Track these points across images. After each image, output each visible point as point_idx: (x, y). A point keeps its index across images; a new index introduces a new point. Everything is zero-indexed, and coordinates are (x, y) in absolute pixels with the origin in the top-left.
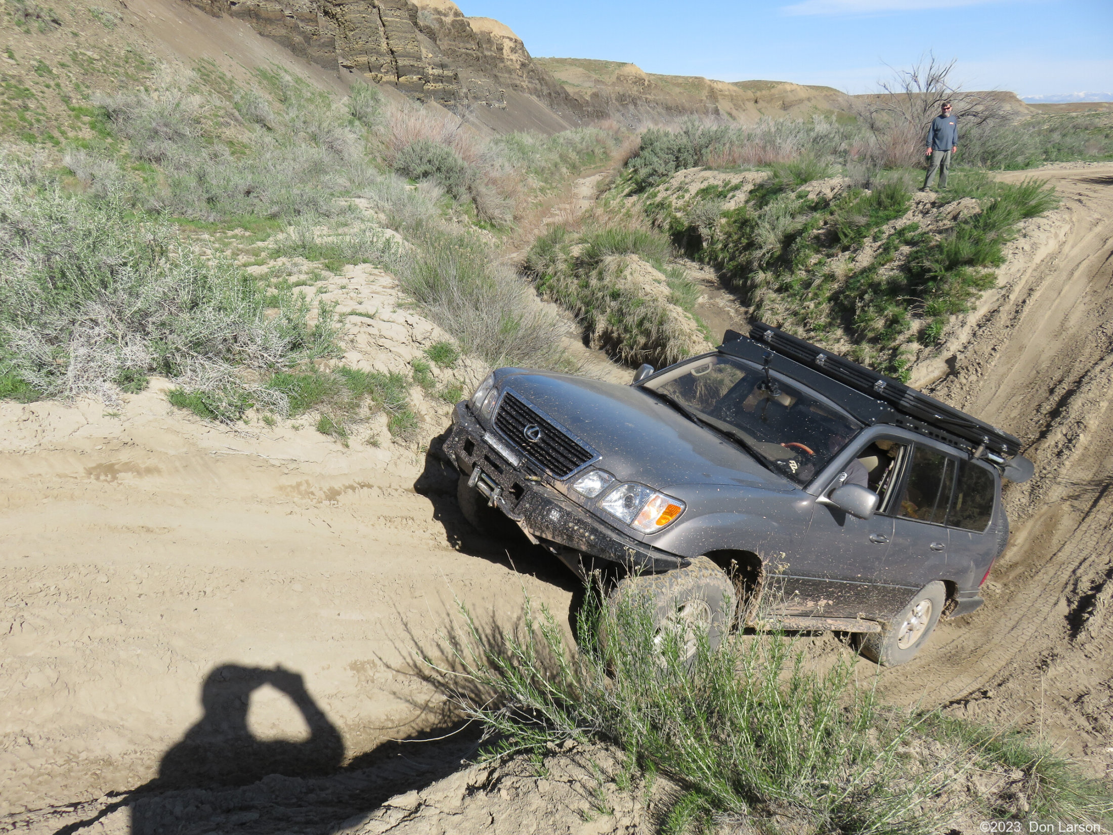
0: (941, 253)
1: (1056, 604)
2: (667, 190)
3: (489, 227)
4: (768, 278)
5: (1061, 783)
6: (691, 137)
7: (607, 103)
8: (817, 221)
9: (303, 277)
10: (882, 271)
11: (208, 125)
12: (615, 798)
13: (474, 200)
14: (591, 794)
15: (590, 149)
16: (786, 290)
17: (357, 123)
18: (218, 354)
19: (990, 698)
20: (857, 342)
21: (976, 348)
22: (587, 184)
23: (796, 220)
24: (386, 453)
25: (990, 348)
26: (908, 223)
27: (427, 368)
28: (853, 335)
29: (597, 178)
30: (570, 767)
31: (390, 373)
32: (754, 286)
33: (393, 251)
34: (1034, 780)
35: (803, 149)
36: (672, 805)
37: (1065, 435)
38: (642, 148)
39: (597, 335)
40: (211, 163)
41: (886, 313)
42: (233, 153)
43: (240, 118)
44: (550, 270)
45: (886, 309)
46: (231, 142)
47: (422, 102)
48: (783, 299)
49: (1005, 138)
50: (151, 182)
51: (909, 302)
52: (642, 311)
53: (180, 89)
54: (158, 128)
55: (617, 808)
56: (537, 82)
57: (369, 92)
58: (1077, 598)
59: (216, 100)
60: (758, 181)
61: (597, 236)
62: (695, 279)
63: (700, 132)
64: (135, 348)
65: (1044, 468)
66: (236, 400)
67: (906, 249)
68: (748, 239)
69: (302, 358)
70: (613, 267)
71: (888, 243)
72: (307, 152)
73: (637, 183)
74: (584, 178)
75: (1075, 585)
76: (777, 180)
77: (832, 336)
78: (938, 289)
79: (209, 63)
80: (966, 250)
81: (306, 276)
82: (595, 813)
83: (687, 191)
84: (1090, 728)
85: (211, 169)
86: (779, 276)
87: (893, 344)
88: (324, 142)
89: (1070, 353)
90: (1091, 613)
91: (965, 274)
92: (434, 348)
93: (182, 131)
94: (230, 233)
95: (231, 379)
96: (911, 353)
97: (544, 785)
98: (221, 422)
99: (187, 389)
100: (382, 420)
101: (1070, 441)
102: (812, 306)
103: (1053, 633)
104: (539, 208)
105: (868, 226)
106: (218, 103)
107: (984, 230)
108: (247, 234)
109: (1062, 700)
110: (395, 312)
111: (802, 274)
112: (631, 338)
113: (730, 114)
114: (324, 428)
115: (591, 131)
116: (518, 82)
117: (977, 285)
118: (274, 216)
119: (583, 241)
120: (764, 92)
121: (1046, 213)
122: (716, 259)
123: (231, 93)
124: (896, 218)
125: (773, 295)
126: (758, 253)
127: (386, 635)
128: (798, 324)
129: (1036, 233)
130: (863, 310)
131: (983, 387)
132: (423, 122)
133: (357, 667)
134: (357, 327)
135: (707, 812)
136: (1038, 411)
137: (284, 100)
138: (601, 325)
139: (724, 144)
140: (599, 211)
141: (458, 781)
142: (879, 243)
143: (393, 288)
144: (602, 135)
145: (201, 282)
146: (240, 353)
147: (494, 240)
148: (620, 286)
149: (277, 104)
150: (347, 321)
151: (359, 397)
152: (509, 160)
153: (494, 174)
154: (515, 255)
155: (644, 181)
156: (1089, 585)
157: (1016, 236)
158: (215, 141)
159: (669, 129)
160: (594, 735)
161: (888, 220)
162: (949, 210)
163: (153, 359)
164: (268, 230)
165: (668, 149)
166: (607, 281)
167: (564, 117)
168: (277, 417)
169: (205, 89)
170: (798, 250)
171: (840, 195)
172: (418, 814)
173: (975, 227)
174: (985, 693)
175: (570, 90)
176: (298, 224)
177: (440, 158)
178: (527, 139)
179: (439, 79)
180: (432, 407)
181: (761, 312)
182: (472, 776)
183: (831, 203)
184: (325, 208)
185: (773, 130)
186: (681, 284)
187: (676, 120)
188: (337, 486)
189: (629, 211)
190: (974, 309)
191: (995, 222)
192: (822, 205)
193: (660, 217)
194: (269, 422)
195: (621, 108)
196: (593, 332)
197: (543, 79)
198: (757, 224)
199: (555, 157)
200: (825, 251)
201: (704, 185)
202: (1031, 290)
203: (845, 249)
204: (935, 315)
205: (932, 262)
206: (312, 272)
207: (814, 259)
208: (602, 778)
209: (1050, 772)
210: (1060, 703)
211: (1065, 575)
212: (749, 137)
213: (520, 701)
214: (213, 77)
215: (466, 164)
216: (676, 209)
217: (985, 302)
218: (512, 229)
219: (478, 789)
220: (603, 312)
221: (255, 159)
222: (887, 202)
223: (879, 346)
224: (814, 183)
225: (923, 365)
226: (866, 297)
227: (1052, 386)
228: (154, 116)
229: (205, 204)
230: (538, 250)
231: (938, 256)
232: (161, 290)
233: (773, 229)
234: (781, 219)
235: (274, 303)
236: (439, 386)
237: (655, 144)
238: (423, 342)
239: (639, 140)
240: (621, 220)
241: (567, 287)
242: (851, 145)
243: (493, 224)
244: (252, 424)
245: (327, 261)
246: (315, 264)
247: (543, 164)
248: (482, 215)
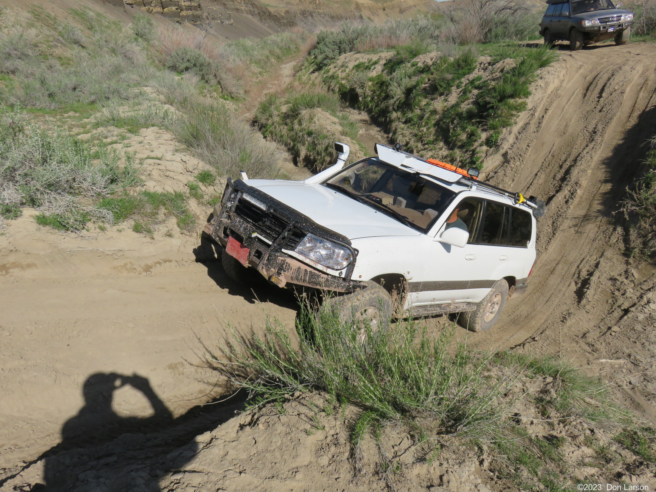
0: (495, 92)
1: (569, 285)
2: (335, 67)
3: (230, 99)
4: (399, 116)
5: (573, 381)
6: (347, 34)
7: (295, 17)
8: (424, 79)
9: (115, 138)
10: (463, 105)
11: (43, 47)
12: (325, 420)
13: (219, 83)
14: (311, 420)
15: (287, 46)
16: (410, 122)
17: (140, 40)
18: (64, 190)
19: (536, 341)
20: (452, 149)
21: (518, 146)
22: (288, 68)
23: (412, 80)
24: (177, 241)
25: (526, 146)
26: (476, 76)
27: (198, 187)
28: (449, 145)
29: (293, 63)
30: (298, 406)
31: (175, 192)
32: (391, 121)
33: (170, 118)
34: (559, 382)
35: (413, 36)
36: (358, 420)
37: (570, 191)
38: (318, 43)
39: (301, 158)
40: (49, 72)
41: (467, 130)
42: (62, 65)
43: (63, 41)
44: (270, 122)
45: (467, 128)
46: (60, 57)
47: (180, 23)
48: (408, 127)
49: (527, 21)
50: (10, 87)
51: (479, 123)
52: (326, 142)
53: (21, 26)
54: (10, 52)
55: (326, 425)
56: (251, 6)
57: (145, 19)
58: (580, 281)
59: (46, 31)
60: (388, 58)
61: (296, 99)
62: (357, 120)
63: (351, 30)
64: (9, 192)
65: (559, 211)
66: (79, 218)
67: (476, 92)
68: (385, 93)
69: (118, 188)
70: (307, 117)
71: (465, 89)
72: (111, 60)
73: (317, 65)
74: (285, 64)
75: (579, 274)
76: (399, 56)
77: (437, 147)
78: (495, 114)
79: (39, 7)
80: (509, 89)
81: (117, 138)
82: (314, 430)
83: (347, 67)
84: (590, 350)
85: (48, 76)
86: (405, 114)
87: (472, 148)
88: (120, 53)
89: (570, 144)
90: (588, 288)
91: (509, 104)
92: (201, 174)
93: (27, 53)
94: (66, 115)
95: (74, 205)
96: (482, 152)
97: (284, 419)
98: (72, 232)
99: (47, 214)
100: (173, 221)
101: (572, 194)
102: (425, 130)
103: (569, 302)
104: (260, 84)
105: (453, 80)
106: (48, 33)
107: (518, 77)
108: (77, 115)
109: (574, 337)
110: (174, 155)
111: (418, 112)
112: (321, 158)
113: (369, 18)
114: (137, 229)
115: (286, 35)
116: (238, 7)
117: (517, 109)
118: (93, 102)
119: (287, 102)
120: (388, 3)
121: (552, 64)
122: (368, 107)
123: (56, 26)
124: (469, 73)
125: (403, 126)
126: (392, 101)
127: (188, 346)
128: (418, 141)
129: (547, 76)
130: (454, 130)
131: (524, 167)
132: (181, 36)
133: (172, 367)
134: (152, 166)
135: (378, 420)
136: (554, 179)
137: (91, 28)
138: (303, 152)
139: (367, 37)
140: (296, 83)
141: (233, 424)
142: (460, 89)
143: (172, 140)
144: (294, 36)
145: (47, 146)
146: (78, 189)
147: (234, 106)
148: (312, 128)
149: (88, 31)
150: (145, 163)
151: (157, 208)
152: (238, 57)
153: (229, 66)
154: (247, 115)
155: (321, 63)
156: (586, 273)
157: (536, 78)
158: (50, 57)
159: (333, 30)
160: (312, 387)
161: (465, 75)
162: (498, 66)
163: (23, 197)
164: (91, 112)
165: (334, 42)
166: (304, 126)
167: (269, 27)
168: (107, 226)
169: (39, 24)
170: (414, 97)
171: (436, 62)
172: (212, 444)
173: (513, 75)
174: (534, 339)
175: (271, 10)
176: (108, 106)
177: (194, 58)
178: (248, 43)
179: (189, 8)
180: (203, 210)
181: (396, 136)
182: (243, 419)
183: (431, 68)
184: (125, 94)
185: (394, 26)
186: (348, 123)
187: (337, 24)
188: (150, 263)
189: (313, 82)
190: (516, 123)
191: (524, 71)
192: (426, 69)
193: (333, 85)
194: (102, 229)
195: (303, 19)
196: (299, 157)
197: (254, 4)
198: (390, 84)
199: (266, 52)
200: (430, 96)
201: (357, 63)
202: (547, 109)
203: (441, 94)
204: (494, 129)
205: (490, 98)
206: (121, 135)
207: (424, 102)
208: (316, 410)
209: (567, 376)
210: (575, 339)
211: (573, 269)
212: (381, 32)
213: (267, 374)
214: (43, 16)
215: (211, 61)
216: (341, 78)
217: (522, 119)
218: (244, 99)
219: (246, 426)
220: (304, 144)
221: (76, 68)
222: (463, 64)
223: (465, 150)
224: (421, 56)
225: (489, 158)
226: (455, 122)
227: (561, 164)
228: (6, 44)
229: (47, 98)
230: (261, 110)
231: (494, 94)
232: (22, 154)
233: (399, 86)
234: (404, 80)
235: (97, 156)
236: (206, 197)
237: (326, 40)
238: (193, 171)
239: (316, 38)
240: (310, 88)
241: (280, 131)
242: (440, 32)
243: (232, 97)
244: (91, 231)
245: (129, 127)
246: (122, 130)
247: (260, 57)
248: (225, 91)
